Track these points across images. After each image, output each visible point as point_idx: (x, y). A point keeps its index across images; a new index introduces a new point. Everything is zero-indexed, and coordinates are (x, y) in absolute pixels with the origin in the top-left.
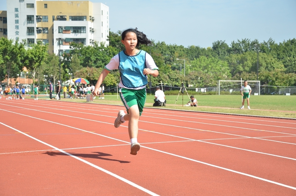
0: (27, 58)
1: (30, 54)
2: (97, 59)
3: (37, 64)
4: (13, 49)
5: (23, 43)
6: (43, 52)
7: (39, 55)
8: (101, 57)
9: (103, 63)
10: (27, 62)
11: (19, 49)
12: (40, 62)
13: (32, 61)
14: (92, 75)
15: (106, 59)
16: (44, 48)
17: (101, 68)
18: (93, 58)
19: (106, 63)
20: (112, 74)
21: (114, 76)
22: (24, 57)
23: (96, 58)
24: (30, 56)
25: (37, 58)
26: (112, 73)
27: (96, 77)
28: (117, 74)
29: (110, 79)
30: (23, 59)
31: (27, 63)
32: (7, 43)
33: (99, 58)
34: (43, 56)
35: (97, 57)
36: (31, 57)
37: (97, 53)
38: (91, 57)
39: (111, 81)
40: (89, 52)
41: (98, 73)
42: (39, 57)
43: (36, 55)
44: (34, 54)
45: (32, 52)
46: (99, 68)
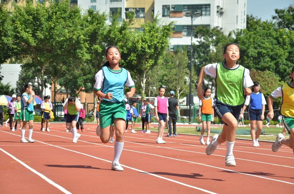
0: (134, 49)
1: (140, 41)
2: (259, 53)
3: (151, 62)
4: (110, 31)
5: (128, 20)
6: (164, 37)
7: (156, 45)
8: (269, 50)
9: (273, 62)
10: (133, 57)
11: (120, 32)
12: (156, 59)
13: (142, 56)
15: (279, 54)
16: (166, 31)
17: (267, 72)
19: (278, 61)
22: (127, 49)
23: (256, 51)
24: (140, 46)
25: (153, 51)
30: (126, 52)
31: (134, 60)
32: (98, 20)
33: (264, 51)
34: (163, 45)
35: (260, 50)
36: (142, 47)
37: (259, 43)
38: (248, 49)
40: (245, 40)
41: (264, 81)
42: (156, 48)
43: (152, 43)
44: (147, 42)
45: (145, 38)
46: (265, 72)
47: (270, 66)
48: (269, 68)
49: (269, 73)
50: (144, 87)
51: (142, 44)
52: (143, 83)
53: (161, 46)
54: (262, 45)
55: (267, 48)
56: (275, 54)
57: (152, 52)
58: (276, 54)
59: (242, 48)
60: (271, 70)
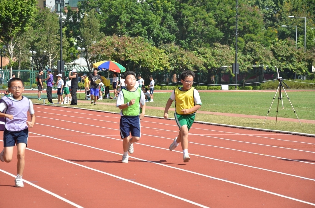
1: (4, 9)
2: (132, 19)
7: (20, 13)
8: (141, 15)
9: (145, 28)
12: (23, 26)
13: (7, 24)
14: (124, 50)
15: (150, 20)
17: (139, 37)
18: (125, 17)
19: (150, 27)
20: (160, 48)
21: (165, 52)
23: (130, 17)
24: (3, 14)
25: (18, 18)
26: (161, 46)
27: (130, 55)
28: (170, 49)
29: (158, 58)
33: (136, 17)
34: (29, 13)
35: (133, 16)
36: (6, 15)
37: (133, 8)
38: (121, 15)
39: (160, 62)
42: (21, 16)
43: (16, 11)
44: (11, 10)
45: (9, 6)
46: (136, 38)
47: (142, 31)
48: (140, 34)
49: (141, 39)
50: (12, 54)
51: (6, 12)
52: (11, 50)
53: (27, 13)
54: (135, 10)
55: (139, 13)
56: (146, 19)
57: (18, 20)
58: (148, 20)
59: (115, 14)
60: (143, 35)
